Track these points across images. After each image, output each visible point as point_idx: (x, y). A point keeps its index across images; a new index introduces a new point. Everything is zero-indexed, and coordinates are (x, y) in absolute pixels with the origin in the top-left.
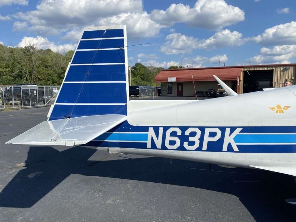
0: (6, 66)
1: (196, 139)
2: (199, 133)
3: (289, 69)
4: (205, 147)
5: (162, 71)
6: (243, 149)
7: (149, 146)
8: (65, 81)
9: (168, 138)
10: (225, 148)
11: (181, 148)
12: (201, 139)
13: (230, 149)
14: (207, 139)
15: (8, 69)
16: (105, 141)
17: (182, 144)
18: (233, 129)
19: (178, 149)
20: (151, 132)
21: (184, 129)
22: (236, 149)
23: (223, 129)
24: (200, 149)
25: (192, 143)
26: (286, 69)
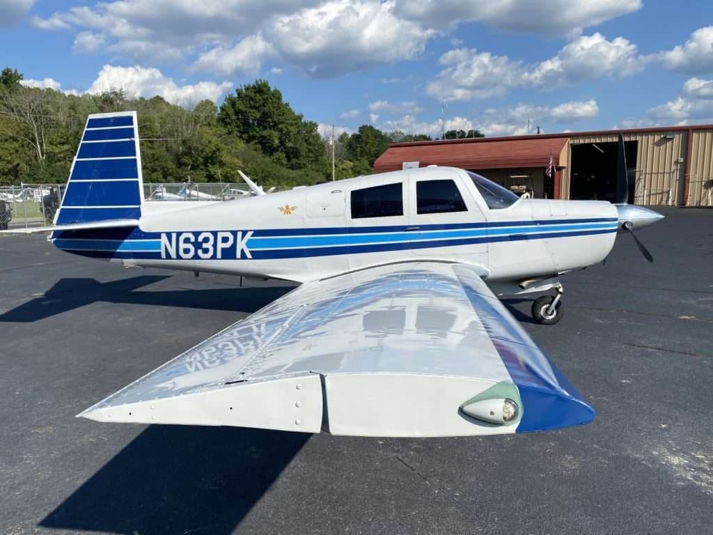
0: (62, 140)
1: (209, 245)
2: (212, 238)
3: (672, 139)
4: (219, 255)
5: (391, 147)
6: (256, 255)
7: (163, 255)
8: (71, 179)
9: (182, 246)
10: (238, 255)
11: (196, 257)
12: (215, 245)
13: (244, 256)
14: (220, 245)
15: (66, 147)
16: (118, 251)
17: (196, 252)
18: (244, 233)
19: (193, 258)
20: (164, 239)
21: (196, 234)
22: (249, 256)
23: (234, 233)
24: (214, 257)
25: (206, 251)
26: (665, 140)
